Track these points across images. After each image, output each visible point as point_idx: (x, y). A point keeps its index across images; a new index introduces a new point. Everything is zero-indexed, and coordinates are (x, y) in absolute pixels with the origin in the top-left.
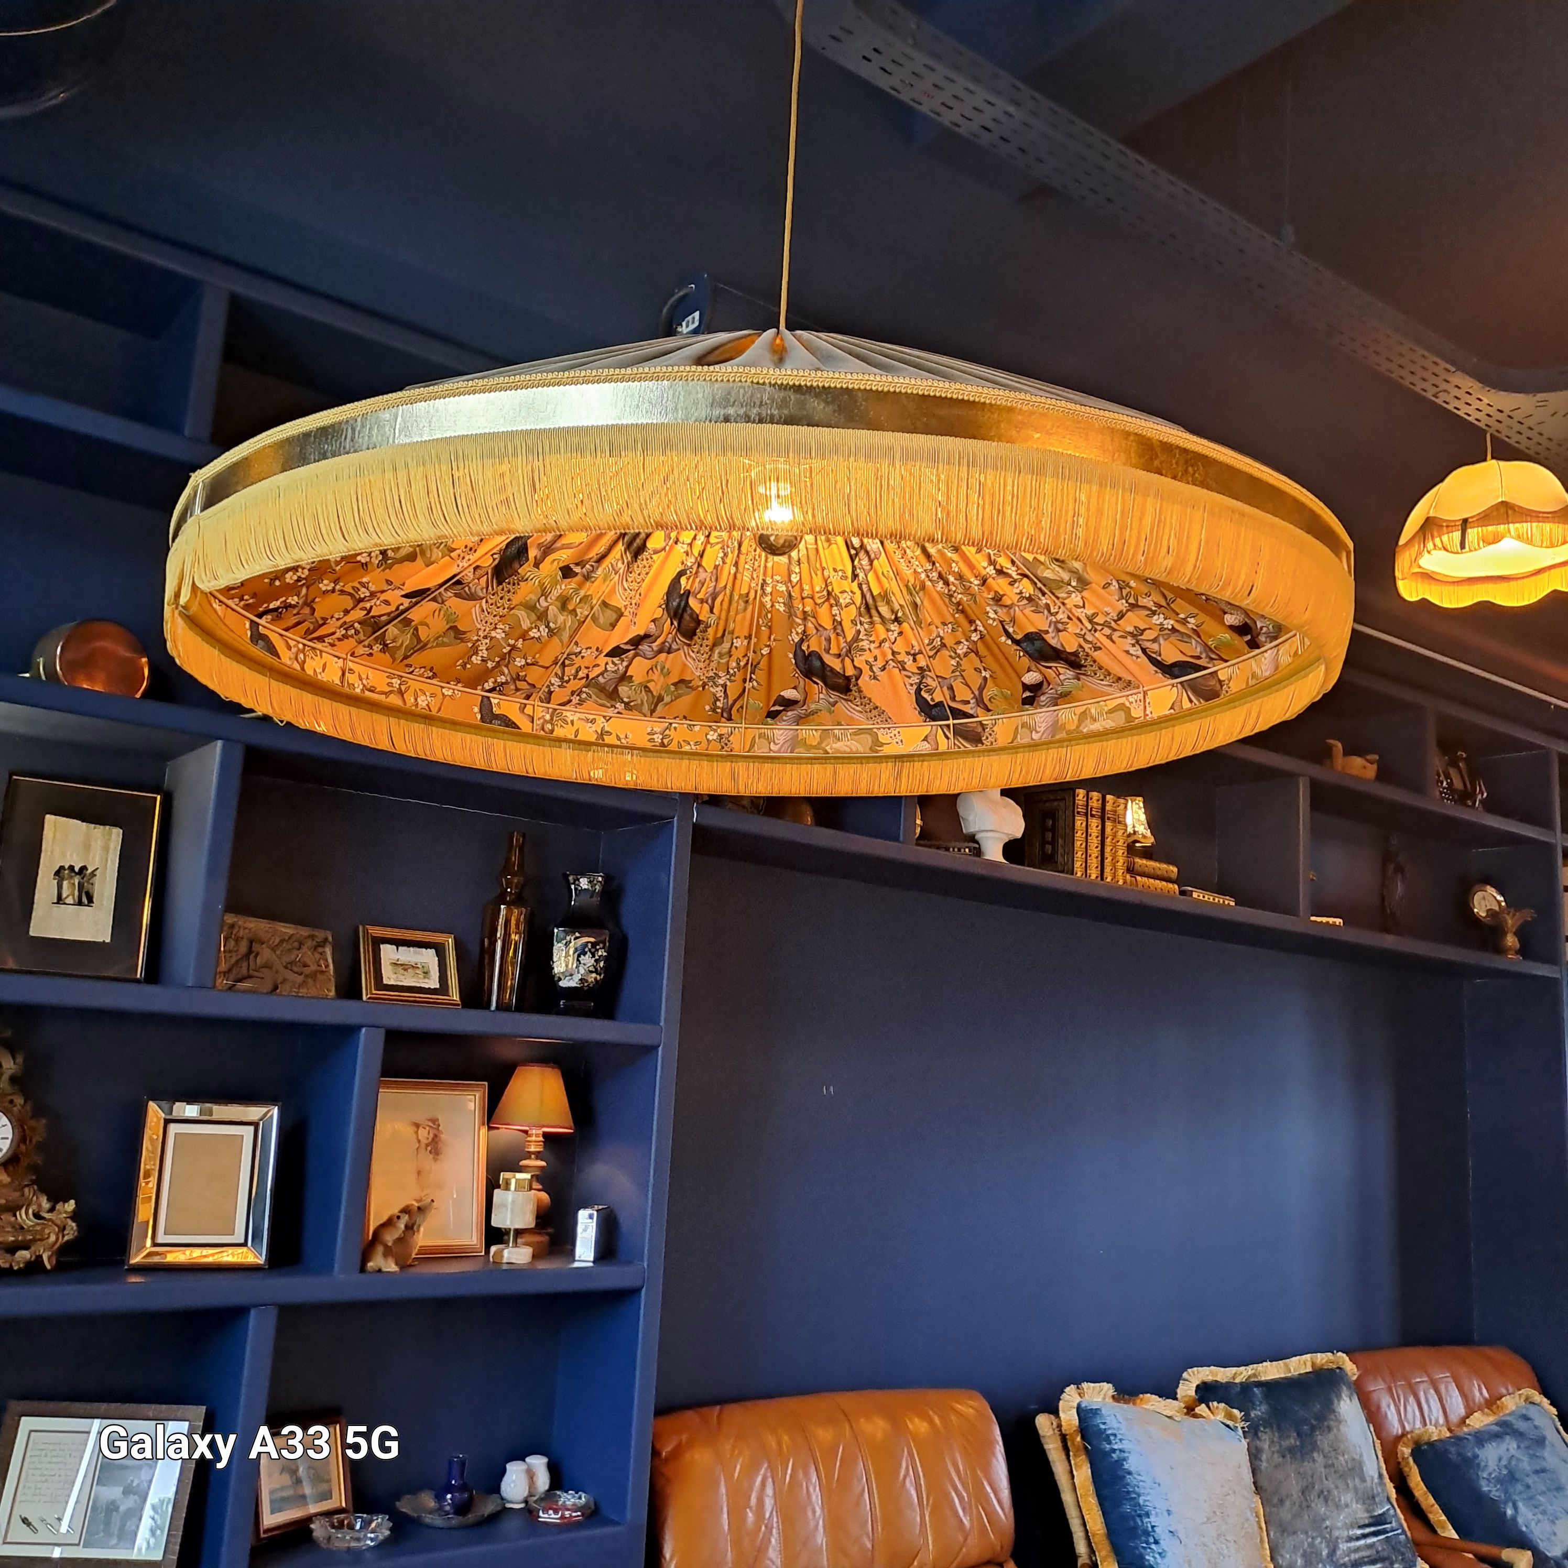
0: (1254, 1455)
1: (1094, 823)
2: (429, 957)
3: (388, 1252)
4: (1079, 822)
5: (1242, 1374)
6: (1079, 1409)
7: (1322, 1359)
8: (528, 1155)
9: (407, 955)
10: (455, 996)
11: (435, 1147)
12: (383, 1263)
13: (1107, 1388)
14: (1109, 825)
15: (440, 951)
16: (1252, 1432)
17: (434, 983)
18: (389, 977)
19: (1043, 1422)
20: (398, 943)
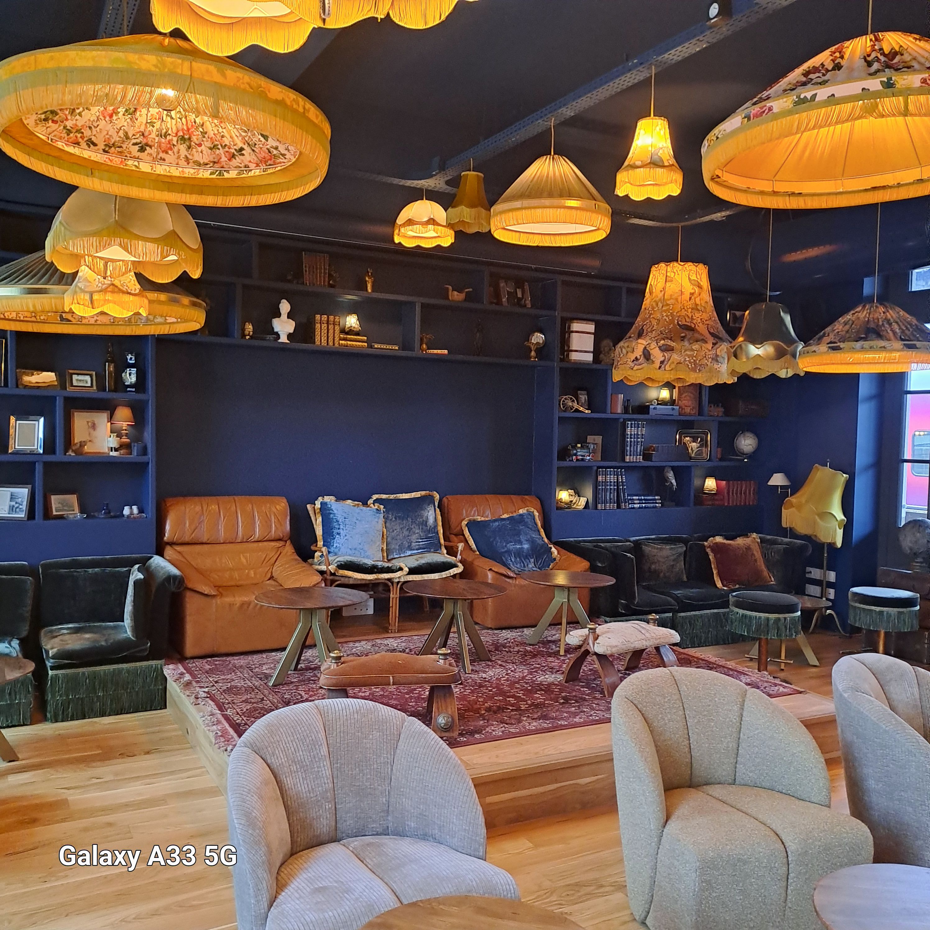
0: (386, 519)
1: (324, 326)
2: (88, 378)
3: (73, 451)
4: (318, 326)
5: (392, 497)
6: (321, 503)
7: (423, 493)
8: (123, 430)
9: (80, 377)
10: (95, 388)
11: (94, 426)
12: (70, 453)
13: (333, 498)
14: (331, 327)
15: (91, 376)
16: (387, 511)
17: (89, 385)
18: (75, 383)
19: (309, 506)
20: (78, 374)
